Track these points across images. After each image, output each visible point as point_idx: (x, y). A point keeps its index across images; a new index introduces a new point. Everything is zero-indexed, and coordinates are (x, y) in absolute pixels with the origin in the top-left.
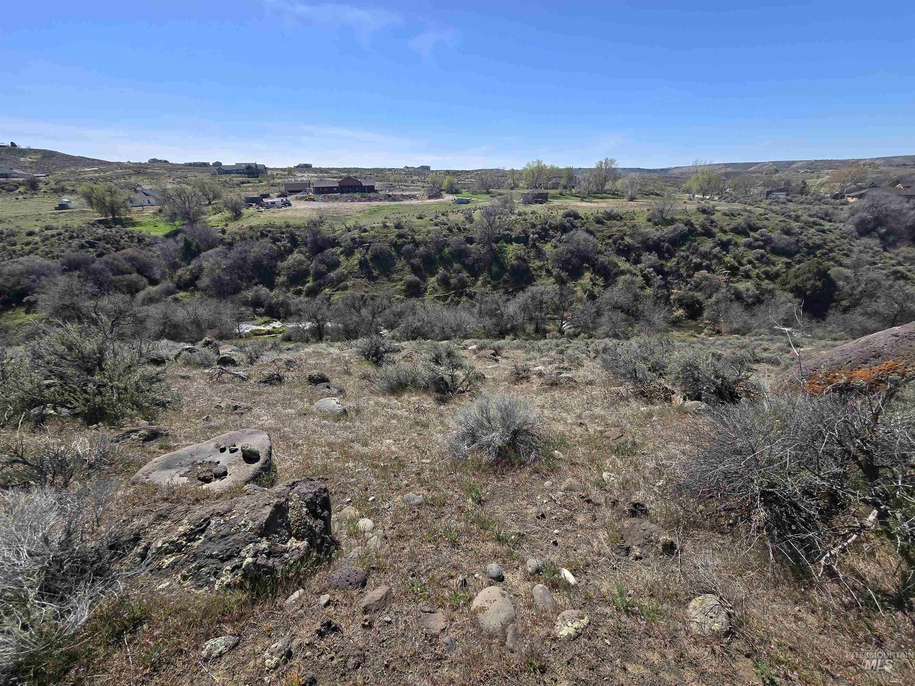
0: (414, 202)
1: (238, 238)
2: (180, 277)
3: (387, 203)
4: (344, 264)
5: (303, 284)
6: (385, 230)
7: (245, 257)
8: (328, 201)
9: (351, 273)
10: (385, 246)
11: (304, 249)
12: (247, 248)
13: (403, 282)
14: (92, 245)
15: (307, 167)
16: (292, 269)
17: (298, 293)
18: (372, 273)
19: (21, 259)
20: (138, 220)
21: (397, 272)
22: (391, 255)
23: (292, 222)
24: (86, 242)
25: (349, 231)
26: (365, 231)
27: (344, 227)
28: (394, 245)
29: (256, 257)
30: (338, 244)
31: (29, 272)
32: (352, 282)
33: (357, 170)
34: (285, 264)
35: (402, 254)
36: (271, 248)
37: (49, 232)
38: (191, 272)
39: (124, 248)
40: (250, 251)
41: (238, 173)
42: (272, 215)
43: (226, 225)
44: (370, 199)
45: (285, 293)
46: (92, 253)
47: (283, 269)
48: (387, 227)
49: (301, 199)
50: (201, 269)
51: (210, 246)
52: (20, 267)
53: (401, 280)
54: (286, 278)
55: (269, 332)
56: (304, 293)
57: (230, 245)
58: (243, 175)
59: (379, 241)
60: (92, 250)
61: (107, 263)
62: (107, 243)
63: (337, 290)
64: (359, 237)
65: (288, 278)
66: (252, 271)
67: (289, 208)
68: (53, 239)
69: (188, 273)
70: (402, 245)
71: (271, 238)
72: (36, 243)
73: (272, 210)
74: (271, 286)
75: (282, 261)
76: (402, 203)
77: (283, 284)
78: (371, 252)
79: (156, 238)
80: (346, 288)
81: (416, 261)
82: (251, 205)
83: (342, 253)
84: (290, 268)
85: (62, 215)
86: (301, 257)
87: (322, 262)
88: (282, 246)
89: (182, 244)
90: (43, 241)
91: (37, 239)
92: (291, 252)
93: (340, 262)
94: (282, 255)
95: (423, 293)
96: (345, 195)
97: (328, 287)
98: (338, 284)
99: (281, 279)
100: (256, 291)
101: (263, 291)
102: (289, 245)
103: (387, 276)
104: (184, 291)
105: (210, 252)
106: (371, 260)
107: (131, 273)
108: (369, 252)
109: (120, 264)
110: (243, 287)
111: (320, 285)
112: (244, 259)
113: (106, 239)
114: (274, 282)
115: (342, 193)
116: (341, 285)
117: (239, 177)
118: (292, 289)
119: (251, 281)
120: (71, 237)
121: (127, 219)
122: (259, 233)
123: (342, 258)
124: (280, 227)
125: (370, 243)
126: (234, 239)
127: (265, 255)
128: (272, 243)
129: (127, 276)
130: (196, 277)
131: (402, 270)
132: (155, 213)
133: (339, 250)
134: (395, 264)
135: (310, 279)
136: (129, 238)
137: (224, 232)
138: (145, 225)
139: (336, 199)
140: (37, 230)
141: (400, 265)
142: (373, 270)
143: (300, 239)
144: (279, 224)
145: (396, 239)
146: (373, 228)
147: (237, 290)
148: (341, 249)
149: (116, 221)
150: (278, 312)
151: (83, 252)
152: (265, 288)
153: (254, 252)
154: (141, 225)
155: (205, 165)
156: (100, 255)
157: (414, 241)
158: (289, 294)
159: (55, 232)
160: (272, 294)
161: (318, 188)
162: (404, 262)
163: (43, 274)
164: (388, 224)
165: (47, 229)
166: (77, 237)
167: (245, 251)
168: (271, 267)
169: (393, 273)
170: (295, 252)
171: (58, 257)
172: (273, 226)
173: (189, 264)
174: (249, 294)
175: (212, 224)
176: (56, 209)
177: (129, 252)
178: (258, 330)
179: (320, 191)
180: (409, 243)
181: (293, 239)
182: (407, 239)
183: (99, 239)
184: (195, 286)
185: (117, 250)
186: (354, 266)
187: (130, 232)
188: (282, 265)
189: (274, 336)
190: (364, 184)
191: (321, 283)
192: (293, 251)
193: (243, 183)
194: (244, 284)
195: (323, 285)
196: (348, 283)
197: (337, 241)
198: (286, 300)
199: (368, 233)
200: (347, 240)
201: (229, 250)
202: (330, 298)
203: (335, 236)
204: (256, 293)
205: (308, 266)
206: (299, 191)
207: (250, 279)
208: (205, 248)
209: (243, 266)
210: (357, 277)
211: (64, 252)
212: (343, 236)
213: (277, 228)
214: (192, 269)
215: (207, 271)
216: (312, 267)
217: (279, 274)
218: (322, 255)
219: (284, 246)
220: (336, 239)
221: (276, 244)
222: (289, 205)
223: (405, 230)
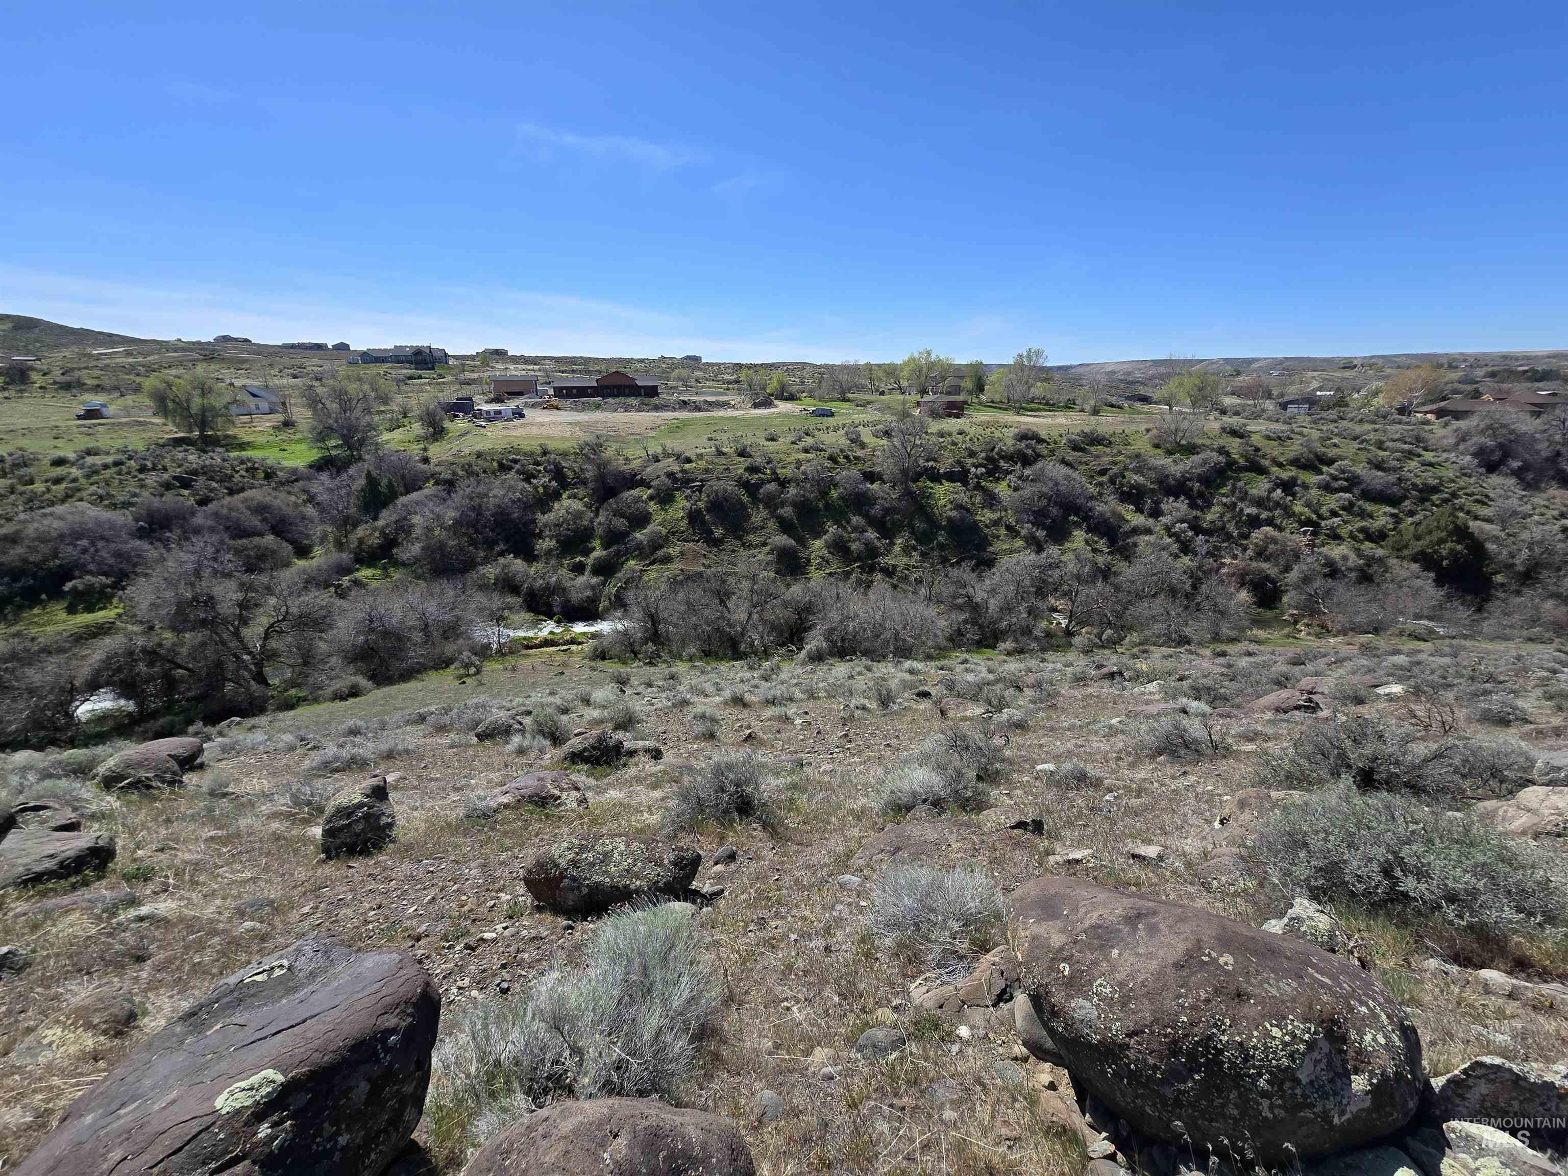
0: (730, 413)
1: (460, 473)
2: (361, 541)
3: (684, 415)
4: (658, 517)
5: (587, 552)
6: (722, 460)
7: (480, 506)
8: (583, 410)
9: (674, 533)
10: (730, 486)
11: (581, 492)
12: (481, 489)
13: (768, 548)
14: (184, 483)
15: (500, 354)
16: (565, 526)
17: (579, 569)
18: (712, 533)
19: (59, 509)
20: (246, 439)
21: (755, 530)
22: (742, 504)
23: (551, 445)
24: (175, 478)
25: (657, 460)
26: (688, 460)
27: (644, 454)
28: (746, 485)
29: (499, 506)
30: (645, 484)
31: (77, 534)
32: (678, 549)
33: (620, 360)
34: (549, 517)
35: (760, 500)
36: (523, 490)
37: (98, 460)
38: (382, 532)
39: (242, 490)
40: (487, 495)
41: (398, 362)
42: (505, 432)
43: (425, 450)
44: (657, 408)
45: (555, 571)
46: (187, 499)
47: (545, 525)
48: (724, 454)
49: (533, 406)
50: (403, 527)
51: (412, 485)
52: (56, 524)
53: (764, 544)
54: (554, 542)
55: (547, 643)
56: (588, 569)
57: (450, 485)
58: (408, 365)
59: (718, 479)
60: (186, 492)
61: (216, 515)
62: (212, 479)
63: (652, 563)
64: (681, 472)
65: (557, 542)
66: (492, 530)
67: (522, 421)
68: (108, 473)
69: (377, 534)
70: (758, 486)
71: (518, 472)
72: (75, 480)
73: (500, 424)
74: (530, 556)
75: (544, 513)
77: (549, 552)
78: (708, 496)
79: (294, 471)
80: (667, 560)
81: (787, 511)
82: (457, 416)
83: (651, 498)
84: (559, 525)
85: (100, 428)
86: (577, 505)
87: (618, 513)
88: (543, 485)
89: (362, 482)
90: (88, 476)
92: (557, 496)
93: (651, 514)
94: (544, 501)
95: (804, 567)
96: (610, 400)
97: (633, 558)
98: (652, 553)
99: (545, 544)
100: (505, 566)
101: (518, 565)
102: (554, 483)
103: (739, 538)
104: (369, 566)
105: (415, 496)
106: (708, 510)
107: (261, 535)
108: (703, 496)
109: (243, 518)
110: (479, 560)
111: (618, 554)
112: (478, 510)
113: (206, 472)
114: (533, 549)
115: (604, 397)
116: (660, 553)
117: (402, 368)
118: (566, 562)
119: (492, 549)
120: (143, 469)
121: (227, 436)
122: (495, 464)
123: (653, 507)
124: (531, 454)
125: (702, 481)
126: (454, 474)
127: (514, 502)
128: (524, 480)
129: (256, 540)
130: (390, 543)
131: (762, 528)
132: (275, 428)
133: (646, 493)
134: (750, 516)
135: (596, 543)
136: (247, 470)
137: (426, 460)
138: (261, 447)
139: (598, 407)
140: (72, 456)
141: (759, 518)
142: (713, 528)
143: (570, 474)
144: (528, 448)
145: (747, 475)
146: (700, 456)
147: (468, 566)
148: (649, 492)
149: (207, 443)
150: (550, 606)
151: (169, 496)
152: (519, 561)
153: (495, 496)
154: (254, 448)
155: (319, 347)
156: (203, 502)
157: (776, 478)
158: (563, 572)
159: (110, 459)
160: (532, 570)
161: (562, 388)
162: (764, 513)
163: (103, 538)
164: (724, 450)
165: (89, 452)
166: (154, 469)
167: (481, 496)
168: (525, 524)
169: (748, 533)
170: (564, 496)
171: (126, 505)
172: (518, 451)
173: (375, 519)
174: (491, 571)
175: (393, 446)
176: (79, 417)
177: (258, 494)
178: (525, 638)
179: (561, 393)
180: (769, 482)
181: (558, 473)
182: (764, 473)
183: (195, 472)
184: (391, 557)
185: (231, 492)
186: (678, 521)
187: (249, 460)
188: (542, 519)
189: (566, 650)
190: (639, 383)
191: (619, 551)
192: (560, 495)
193: (410, 378)
194: (482, 554)
195: (625, 555)
196: (671, 550)
197: (638, 477)
198: (559, 582)
199: (694, 465)
200: (658, 476)
201: (449, 493)
202: (640, 577)
203: (633, 470)
204: (503, 570)
205: (592, 521)
206: (521, 394)
207: (490, 544)
208: (402, 489)
209: (477, 521)
210: (685, 540)
211: (135, 495)
212: (648, 469)
213: (525, 454)
214: (383, 527)
215: (418, 531)
216: (600, 524)
217: (540, 536)
218: (617, 503)
219: (545, 487)
220: (635, 475)
221: (530, 483)
222: (522, 416)
223: (759, 460)
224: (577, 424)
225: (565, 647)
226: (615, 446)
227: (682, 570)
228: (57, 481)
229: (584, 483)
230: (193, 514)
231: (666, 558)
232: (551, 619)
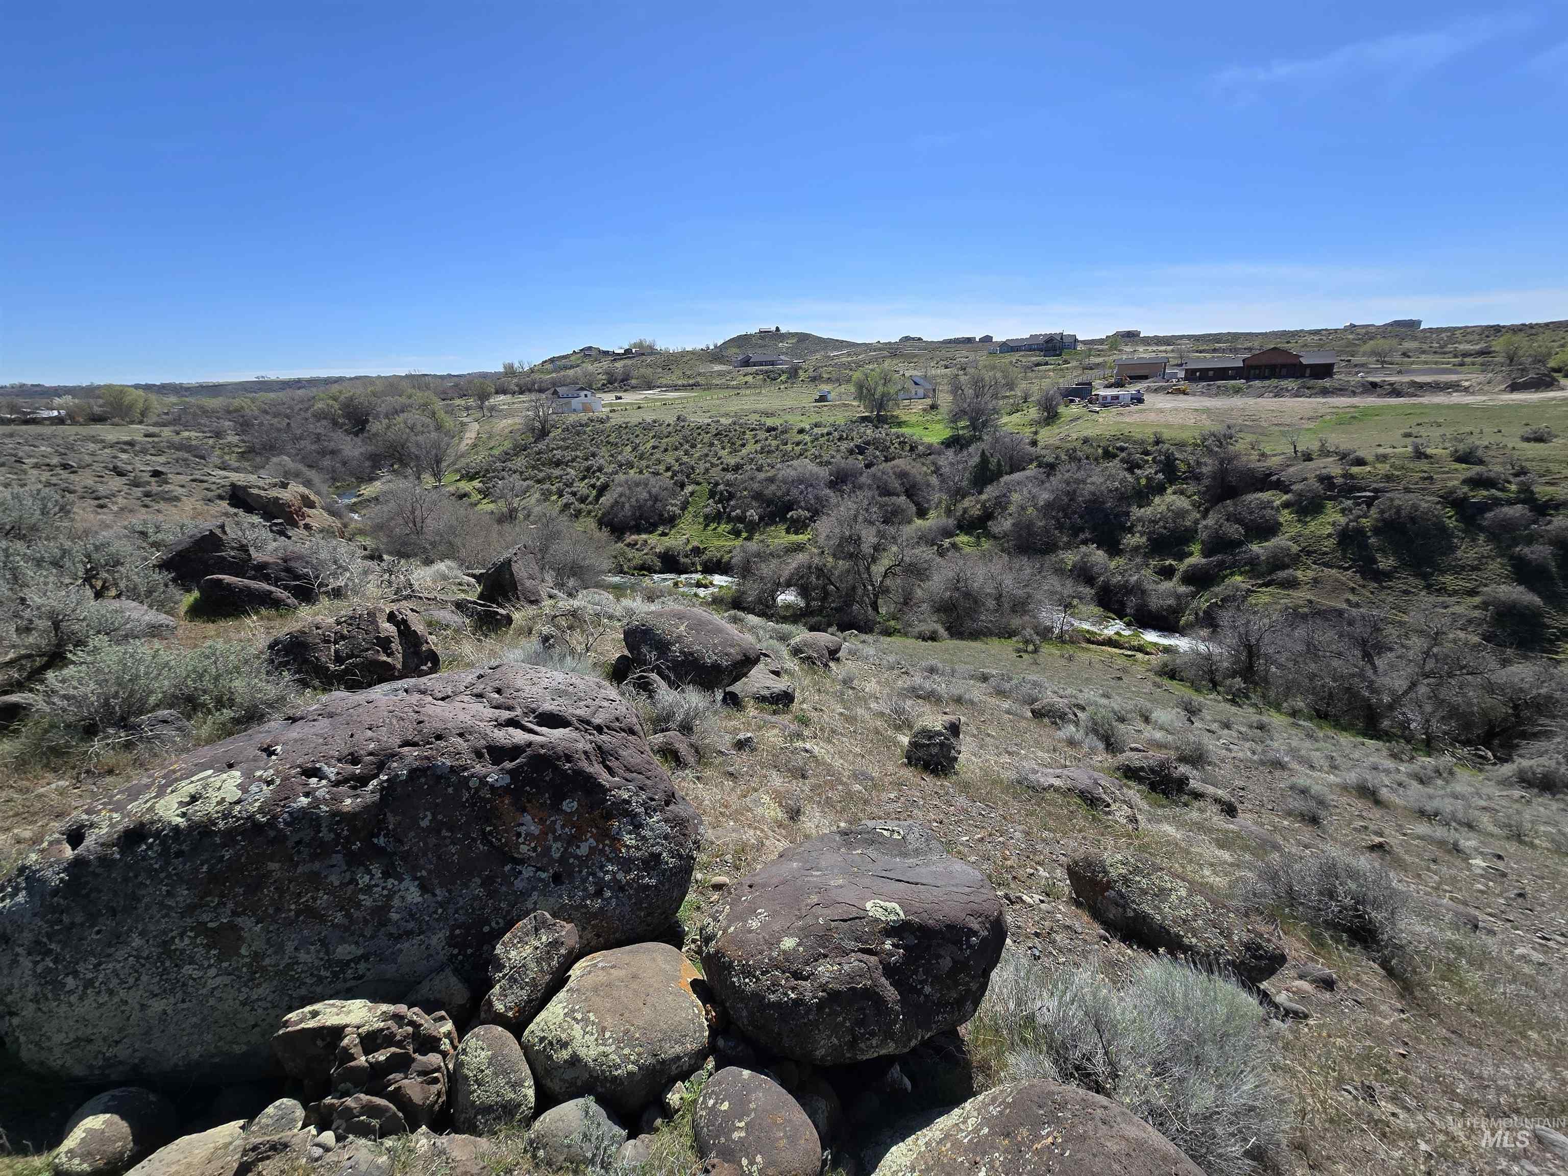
0: (1457, 398)
1: (1064, 457)
2: (965, 511)
3: (1371, 401)
4: (1290, 530)
5: (1181, 557)
6: (1424, 465)
7: (1075, 491)
8: (1216, 395)
9: (1309, 554)
10: (1426, 503)
11: (1191, 488)
12: (1081, 475)
13: (1477, 600)
14: (861, 450)
15: (1131, 336)
16: (1161, 523)
17: (1167, 573)
18: (1375, 561)
19: (795, 463)
20: (904, 418)
21: (1458, 570)
22: (1442, 529)
23: (1166, 434)
24: (857, 446)
25: (1308, 457)
26: (1360, 462)
27: (1290, 450)
28: (1458, 504)
29: (1094, 494)
30: (1281, 486)
31: (800, 481)
32: (1310, 574)
33: (1284, 333)
34: (1146, 512)
35: (1481, 529)
36: (1123, 481)
37: (820, 431)
38: (983, 505)
39: (894, 458)
40: (1084, 482)
41: (1030, 350)
42: (1119, 419)
43: (1036, 433)
44: (1325, 392)
45: (1138, 568)
46: (859, 462)
47: (1139, 520)
48: (1427, 457)
49: (1156, 391)
50: (1001, 503)
51: (1016, 467)
52: (793, 473)
53: (1472, 593)
54: (1144, 539)
55: (1110, 642)
56: (1178, 576)
57: (1051, 468)
58: (1037, 353)
59: (1407, 490)
60: (860, 457)
61: (874, 476)
62: (877, 448)
63: (1266, 585)
64: (1344, 476)
65: (1148, 540)
66: (1081, 517)
67: (1141, 406)
68: (822, 440)
69: (979, 506)
70: (1483, 508)
71: (1123, 461)
72: (806, 444)
73: (1114, 410)
74: (1113, 549)
75: (1140, 507)
76: (1421, 400)
77: (1136, 549)
78: (1382, 512)
79: (930, 446)
80: (1291, 584)
81: (1539, 552)
82: (1072, 401)
83: (1286, 505)
84: (1155, 522)
85: (825, 409)
86: (1182, 503)
87: (1233, 518)
88: (1147, 478)
89: (976, 459)
90: (812, 442)
91: (807, 438)
92: (1160, 490)
93: (1281, 524)
94: (1143, 496)
95: (1551, 641)
96: (1257, 383)
97: (1241, 574)
98: (1270, 573)
99: (1131, 540)
100: (1085, 555)
101: (1098, 556)
102: (1160, 476)
103: (1425, 576)
104: (966, 534)
105: (1017, 476)
106: (1376, 531)
107: (898, 495)
108: (1374, 512)
109: (890, 480)
110: (1061, 544)
111: (1221, 565)
112: (1072, 495)
113: (874, 443)
114: (1118, 542)
115: (1248, 379)
116: (1282, 574)
117: (1032, 356)
118: (1153, 563)
119: (1077, 536)
120: (841, 439)
121: (893, 416)
122: (1100, 451)
123: (1285, 516)
124: (1142, 442)
125: (1376, 491)
126: (1057, 458)
127: (1111, 491)
128: (1126, 470)
129: (894, 499)
130: (987, 516)
131: (1475, 568)
132: (924, 410)
133: (1278, 498)
134: (1453, 549)
135: (1196, 548)
136: (900, 443)
137: (1034, 443)
138: (913, 426)
139: (1237, 391)
140: (808, 427)
141: (1471, 554)
142: (1378, 556)
143: (1183, 467)
144: (1139, 436)
145: (1466, 489)
146: (1383, 458)
147: (1050, 548)
148: (1286, 497)
149: (880, 421)
150: (1123, 605)
151: (851, 460)
152: (1100, 553)
153: (1093, 484)
154: (907, 426)
155: (969, 340)
156: (868, 466)
157: (1527, 497)
158: (1147, 573)
159: (825, 431)
160: (1113, 564)
161: (1194, 371)
162: (1486, 548)
163: (811, 485)
164: (1429, 451)
165: (816, 425)
166: (847, 438)
167: (1078, 481)
168: (1117, 516)
169: (1443, 572)
170: (1169, 491)
171: (828, 463)
172: (1128, 439)
173: (981, 493)
174: (1070, 558)
175: (1010, 428)
176: (816, 401)
177: (901, 463)
178: (1088, 631)
179: (1193, 376)
180: (1510, 503)
181: (1169, 466)
183: (868, 443)
184: (985, 528)
185: (887, 460)
186: (1321, 538)
187: (903, 435)
188: (1137, 512)
189: (1130, 656)
190: (1305, 361)
191: (1223, 562)
192: (1165, 489)
193: (1038, 365)
194: (1065, 539)
195: (1229, 568)
196: (1299, 574)
197: (1274, 478)
198: (1139, 583)
199: (1368, 468)
200: (1305, 479)
201: (1048, 476)
202: (1245, 598)
203: (1269, 468)
204: (1082, 558)
205: (1196, 522)
206: (1145, 377)
207: (1076, 531)
208: (1008, 468)
209: (1069, 506)
210: (1326, 565)
211: (833, 457)
212: (1292, 469)
213: (1135, 442)
214: (985, 501)
215: (1012, 509)
216: (1206, 527)
217: (1130, 530)
218: (1236, 505)
219: (1148, 478)
220: (1270, 475)
221: (1133, 473)
222: (1140, 401)
223: (1496, 469)
224: (1207, 411)
225: (1129, 653)
226: (1250, 438)
227: (1310, 602)
228: (798, 444)
229: (1197, 478)
230: (861, 474)
231: (1288, 582)
232: (1121, 619)
